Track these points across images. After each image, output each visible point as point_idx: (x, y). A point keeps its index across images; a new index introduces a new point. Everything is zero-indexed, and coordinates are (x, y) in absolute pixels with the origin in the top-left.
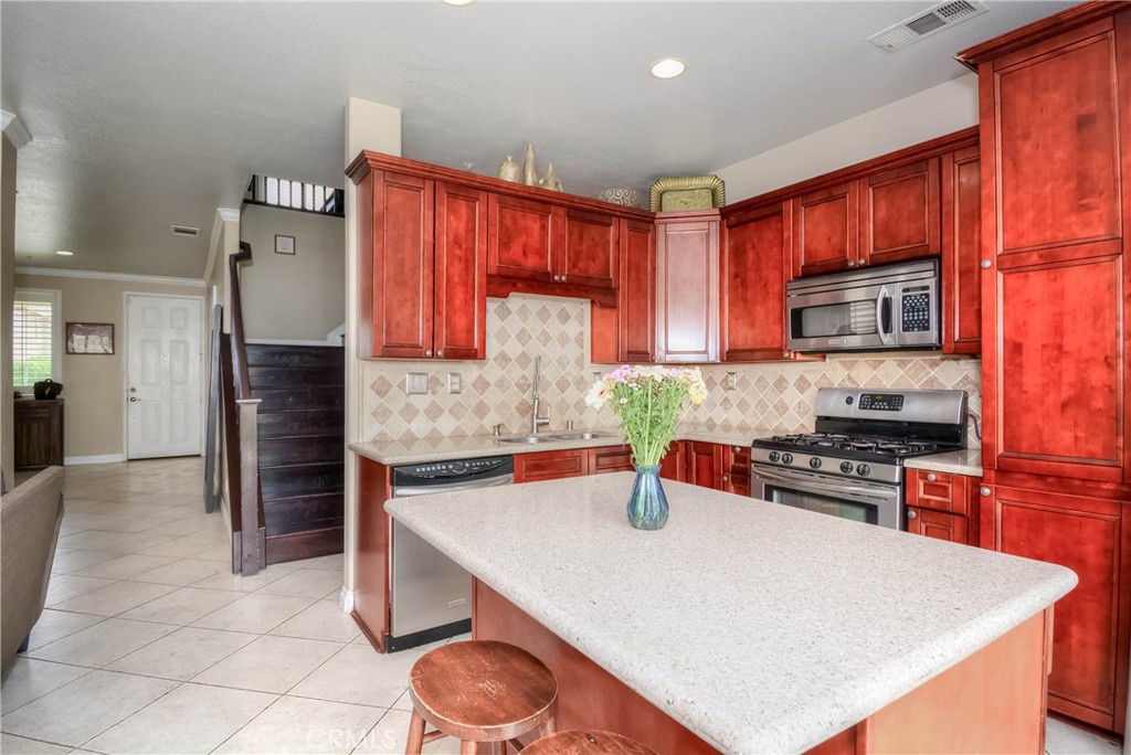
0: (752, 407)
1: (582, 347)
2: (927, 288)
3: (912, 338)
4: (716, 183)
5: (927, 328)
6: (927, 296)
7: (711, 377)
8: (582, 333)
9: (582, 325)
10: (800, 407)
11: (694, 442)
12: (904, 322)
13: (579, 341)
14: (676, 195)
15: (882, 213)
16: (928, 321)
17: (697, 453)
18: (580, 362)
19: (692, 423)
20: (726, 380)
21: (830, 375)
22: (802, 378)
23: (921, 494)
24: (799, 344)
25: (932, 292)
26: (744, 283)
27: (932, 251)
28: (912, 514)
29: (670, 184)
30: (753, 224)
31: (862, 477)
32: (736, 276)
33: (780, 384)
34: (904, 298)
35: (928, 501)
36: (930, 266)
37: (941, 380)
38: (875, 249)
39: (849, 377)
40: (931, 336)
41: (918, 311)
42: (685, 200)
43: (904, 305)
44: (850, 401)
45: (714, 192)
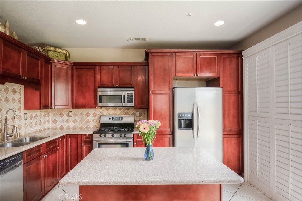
0: (78, 121)
1: (20, 103)
2: (132, 94)
3: (129, 105)
4: (66, 53)
5: (132, 103)
6: (132, 96)
7: (62, 113)
8: (20, 98)
9: (20, 95)
10: (94, 121)
11: (69, 135)
12: (128, 101)
13: (19, 101)
14: (53, 52)
15: (121, 75)
16: (132, 101)
17: (70, 138)
18: (20, 109)
19: (53, 128)
20: (68, 113)
21: (103, 112)
22: (94, 113)
23: (137, 139)
24: (100, 105)
25: (133, 95)
26: (81, 86)
27: (133, 86)
28: (135, 144)
29: (51, 48)
30: (85, 70)
31: (125, 137)
32: (79, 83)
33: (88, 115)
34: (128, 96)
35: (138, 140)
36: (133, 89)
37: (129, 113)
38: (120, 83)
39: (108, 113)
40: (132, 105)
41: (130, 99)
42: (57, 55)
43: (128, 97)
44: (110, 119)
45: (66, 55)
